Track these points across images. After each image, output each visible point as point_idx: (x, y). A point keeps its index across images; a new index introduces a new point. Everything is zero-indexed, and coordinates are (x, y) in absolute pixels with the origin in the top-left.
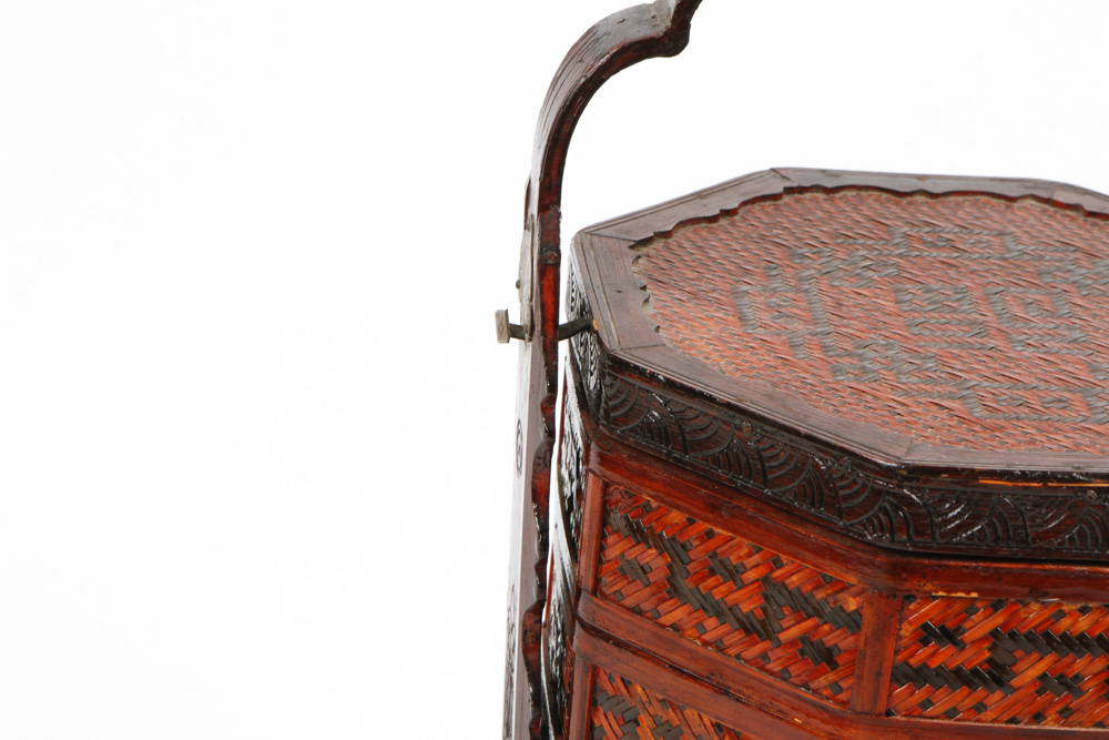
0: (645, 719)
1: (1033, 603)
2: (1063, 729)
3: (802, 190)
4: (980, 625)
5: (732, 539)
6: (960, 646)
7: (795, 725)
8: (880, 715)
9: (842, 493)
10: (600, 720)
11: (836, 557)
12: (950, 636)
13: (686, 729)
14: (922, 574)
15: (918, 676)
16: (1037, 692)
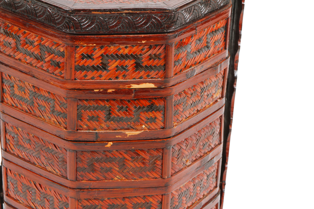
0: (15, 86)
1: (112, 46)
2: (124, 80)
4: (98, 53)
5: (30, 33)
6: (93, 59)
7: (52, 84)
8: (73, 80)
9: (56, 18)
10: (5, 87)
11: (56, 37)
12: (89, 57)
13: (26, 88)
14: (79, 40)
15: (82, 68)
16: (116, 71)
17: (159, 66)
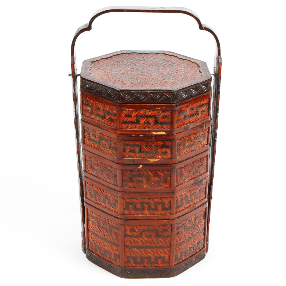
0: (91, 134)
1: (142, 110)
2: (149, 130)
3: (124, 53)
4: (134, 114)
5: (99, 104)
6: (131, 117)
7: (109, 132)
8: (120, 129)
9: (112, 95)
10: (85, 135)
11: (112, 105)
12: (130, 116)
13: (96, 135)
14: (124, 106)
15: (126, 122)
16: (144, 124)
17: (168, 122)
